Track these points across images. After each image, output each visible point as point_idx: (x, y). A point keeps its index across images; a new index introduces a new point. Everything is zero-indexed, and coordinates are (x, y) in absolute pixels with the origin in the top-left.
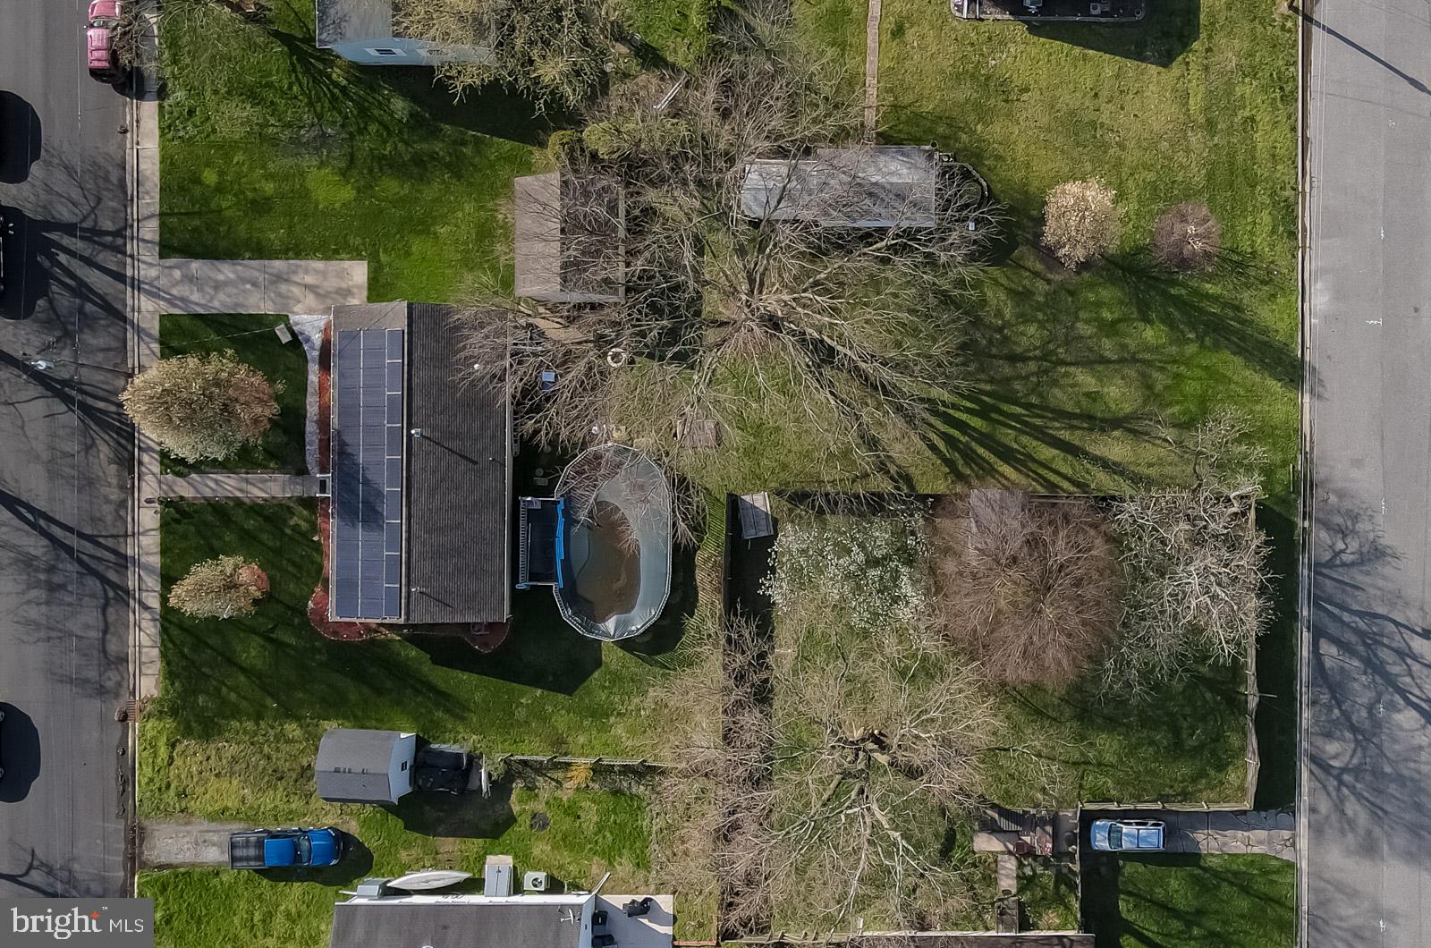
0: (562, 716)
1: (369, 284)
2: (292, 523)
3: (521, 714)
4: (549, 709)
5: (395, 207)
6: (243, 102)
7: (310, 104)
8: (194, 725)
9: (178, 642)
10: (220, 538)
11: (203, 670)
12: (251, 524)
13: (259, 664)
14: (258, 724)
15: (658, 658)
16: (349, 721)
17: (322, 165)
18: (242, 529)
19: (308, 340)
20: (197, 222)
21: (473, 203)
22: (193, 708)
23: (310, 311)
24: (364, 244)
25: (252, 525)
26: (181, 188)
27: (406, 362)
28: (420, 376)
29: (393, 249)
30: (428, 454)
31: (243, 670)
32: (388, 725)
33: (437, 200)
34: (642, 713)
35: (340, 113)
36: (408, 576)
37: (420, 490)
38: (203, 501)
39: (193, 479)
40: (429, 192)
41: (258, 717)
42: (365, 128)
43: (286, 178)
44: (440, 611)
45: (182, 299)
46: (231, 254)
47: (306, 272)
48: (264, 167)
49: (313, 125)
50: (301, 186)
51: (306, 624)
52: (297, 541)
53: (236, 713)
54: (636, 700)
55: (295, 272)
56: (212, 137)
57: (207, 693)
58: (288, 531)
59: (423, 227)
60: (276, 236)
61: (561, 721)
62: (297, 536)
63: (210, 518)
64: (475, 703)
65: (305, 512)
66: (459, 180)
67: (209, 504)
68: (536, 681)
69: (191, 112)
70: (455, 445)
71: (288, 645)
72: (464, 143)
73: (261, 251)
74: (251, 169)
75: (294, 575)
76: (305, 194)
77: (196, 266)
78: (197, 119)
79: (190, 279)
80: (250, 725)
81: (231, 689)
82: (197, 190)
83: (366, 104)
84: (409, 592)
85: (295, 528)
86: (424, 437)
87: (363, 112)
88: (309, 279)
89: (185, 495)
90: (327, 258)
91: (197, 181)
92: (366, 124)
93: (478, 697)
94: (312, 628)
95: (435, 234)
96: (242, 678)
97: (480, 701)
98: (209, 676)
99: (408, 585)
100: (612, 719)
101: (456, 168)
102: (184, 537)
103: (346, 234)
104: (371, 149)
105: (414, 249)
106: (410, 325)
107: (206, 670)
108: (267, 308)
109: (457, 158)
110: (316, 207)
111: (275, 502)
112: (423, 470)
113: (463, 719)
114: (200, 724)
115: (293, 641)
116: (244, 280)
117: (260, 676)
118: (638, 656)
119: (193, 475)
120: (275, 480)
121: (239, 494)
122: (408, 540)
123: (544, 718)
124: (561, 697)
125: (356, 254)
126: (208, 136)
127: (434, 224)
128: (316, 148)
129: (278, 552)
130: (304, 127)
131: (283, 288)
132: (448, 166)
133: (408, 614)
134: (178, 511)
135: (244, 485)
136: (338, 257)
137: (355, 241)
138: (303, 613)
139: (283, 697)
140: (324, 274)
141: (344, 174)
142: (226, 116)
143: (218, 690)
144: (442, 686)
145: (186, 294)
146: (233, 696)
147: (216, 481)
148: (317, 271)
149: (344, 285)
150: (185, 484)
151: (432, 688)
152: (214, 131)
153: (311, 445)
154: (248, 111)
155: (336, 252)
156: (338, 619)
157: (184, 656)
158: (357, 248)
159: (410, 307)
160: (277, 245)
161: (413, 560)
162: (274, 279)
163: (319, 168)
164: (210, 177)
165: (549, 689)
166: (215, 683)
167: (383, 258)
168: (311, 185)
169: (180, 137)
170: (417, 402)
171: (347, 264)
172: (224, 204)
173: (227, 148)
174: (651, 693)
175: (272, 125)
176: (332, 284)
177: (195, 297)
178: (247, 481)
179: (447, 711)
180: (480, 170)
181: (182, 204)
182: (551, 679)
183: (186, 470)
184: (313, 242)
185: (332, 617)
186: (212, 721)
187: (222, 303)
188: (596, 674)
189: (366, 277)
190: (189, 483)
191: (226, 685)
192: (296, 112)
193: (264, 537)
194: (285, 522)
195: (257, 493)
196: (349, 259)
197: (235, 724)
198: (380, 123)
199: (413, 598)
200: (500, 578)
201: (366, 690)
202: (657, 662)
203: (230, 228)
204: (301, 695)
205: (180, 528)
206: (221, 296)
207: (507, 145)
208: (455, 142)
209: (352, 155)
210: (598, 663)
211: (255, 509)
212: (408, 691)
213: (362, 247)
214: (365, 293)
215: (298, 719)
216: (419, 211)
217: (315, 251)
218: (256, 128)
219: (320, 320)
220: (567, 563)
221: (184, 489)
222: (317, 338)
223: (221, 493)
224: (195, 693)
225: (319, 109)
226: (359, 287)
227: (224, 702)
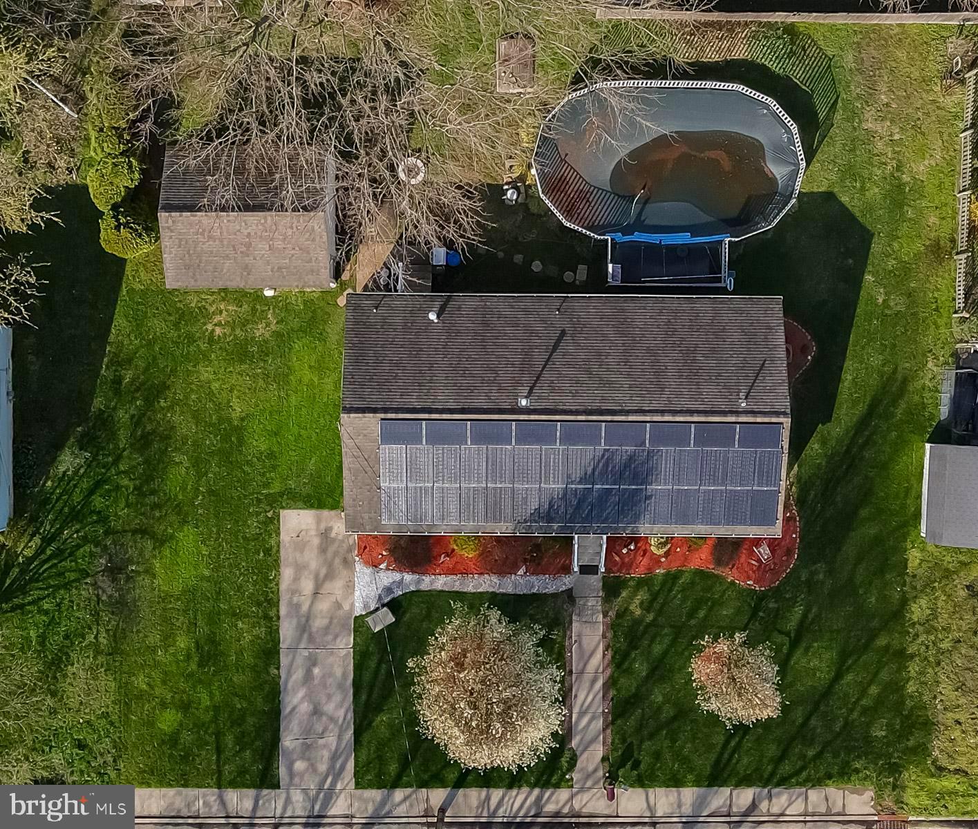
0: (902, 247)
1: (311, 507)
2: (638, 612)
3: (898, 303)
4: (892, 263)
5: (206, 474)
6: (65, 676)
7: (67, 586)
8: (911, 743)
9: (800, 763)
10: (659, 709)
11: (838, 730)
12: (640, 667)
13: (831, 655)
14: (912, 656)
15: (821, 116)
16: (908, 534)
17: (150, 572)
18: (648, 677)
19: (389, 590)
20: (229, 740)
21: (200, 367)
22: (888, 745)
23: (350, 586)
24: (258, 514)
25: (641, 664)
26: (185, 759)
27: (426, 416)
28: (444, 397)
29: (263, 475)
30: (553, 390)
31: (838, 676)
32: (914, 481)
33: (196, 417)
34: (896, 137)
35: (78, 547)
36: (724, 413)
37: (603, 399)
38: (609, 731)
39: (578, 746)
40: (184, 425)
41: (902, 656)
42: (99, 512)
43: (166, 620)
44: (771, 375)
45: (334, 757)
46: (274, 694)
47: (294, 592)
48: (153, 650)
49: (95, 585)
50: (178, 599)
51: (776, 593)
52: (663, 605)
53: (896, 687)
54: (880, 145)
55: (298, 606)
56: (114, 718)
57: (869, 725)
58: (650, 617)
59: (233, 435)
60: (246, 633)
61: (910, 248)
62: (656, 606)
63: (632, 722)
64: (883, 365)
65: (624, 594)
66: (168, 388)
67: (613, 723)
68: (854, 281)
69: (81, 745)
70: (539, 358)
71: (805, 616)
72: (118, 381)
73: (270, 652)
74: (157, 664)
75: (711, 609)
76: (190, 594)
77: (288, 741)
78: (90, 739)
79: (307, 749)
80: (913, 668)
81: (864, 692)
82: (186, 737)
83: (66, 510)
84: (746, 412)
85: (647, 607)
86: (530, 392)
87: (76, 516)
88: (307, 586)
89: (600, 754)
90: (276, 564)
91: (173, 740)
92: (92, 512)
93: (876, 360)
94: (782, 584)
95: (242, 419)
96: (849, 677)
97: (881, 357)
98: (846, 724)
99: (737, 413)
100: (906, 178)
101: (153, 392)
102: (657, 756)
103: (245, 538)
104: (128, 505)
105: (263, 447)
106: (375, 411)
107: (837, 727)
108: (345, 644)
109: (137, 390)
110: (208, 579)
111: (609, 635)
112: (575, 394)
113: (905, 381)
114: (911, 733)
115: (798, 610)
116: (308, 676)
117: (844, 655)
118: (820, 142)
119: (574, 744)
120: (579, 636)
121: (599, 684)
122: (675, 413)
123: (905, 271)
124: (876, 247)
125: (271, 525)
126: (112, 724)
127: (229, 420)
128: (128, 579)
129: (678, 631)
130: (98, 595)
131: (318, 623)
132: (150, 402)
133: (777, 414)
134: (622, 764)
135: (588, 677)
136: (274, 550)
137: (253, 526)
138: (762, 597)
139: (875, 623)
140: (300, 568)
141: (160, 542)
142: (83, 698)
143: (865, 711)
144: (861, 409)
145: (326, 754)
146: (874, 690)
147: (582, 714)
148: (296, 579)
149: (316, 541)
150: (585, 755)
151: (864, 423)
152: (105, 715)
153: (533, 587)
154: (77, 669)
155: (268, 552)
156: (779, 523)
157: (819, 755)
158: (264, 523)
159: (349, 410)
160: (261, 631)
161: (702, 408)
162: (306, 636)
163: (154, 576)
164: (168, 720)
165: (865, 264)
166: (855, 715)
167: (276, 488)
168: (177, 588)
169: (115, 761)
170: (481, 403)
171: (284, 537)
172: (206, 702)
173: (128, 698)
174: (869, 125)
175: (96, 638)
176: (312, 559)
177: (331, 740)
178: (582, 672)
179: (894, 402)
180: (155, 359)
181: (207, 756)
182: (851, 261)
183: (567, 755)
184: (255, 583)
185: (777, 531)
186: (907, 717)
187: (340, 706)
188: (845, 199)
189: (302, 512)
190: (585, 750)
191: (858, 699)
192: (78, 605)
193: (657, 649)
194: (637, 622)
195: (597, 660)
196: (278, 534)
197: (911, 688)
198: (92, 492)
199: (755, 408)
200: (721, 303)
201: (864, 512)
202: (827, 117)
203: (236, 695)
204: (873, 600)
205: (646, 760)
206: (329, 708)
207: (120, 324)
208: (117, 392)
209: (135, 532)
210: (829, 196)
211: (620, 660)
212: (867, 455)
213: (261, 518)
214: (326, 513)
215: (904, 602)
216: (212, 441)
217: (266, 581)
218: (101, 659)
219: (362, 573)
220: (695, 230)
221: (592, 757)
222: (388, 577)
223: (599, 707)
224: (868, 740)
225: (73, 576)
226: (319, 521)
227: (880, 701)
